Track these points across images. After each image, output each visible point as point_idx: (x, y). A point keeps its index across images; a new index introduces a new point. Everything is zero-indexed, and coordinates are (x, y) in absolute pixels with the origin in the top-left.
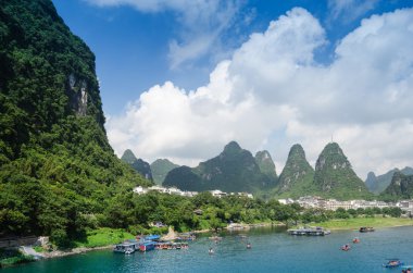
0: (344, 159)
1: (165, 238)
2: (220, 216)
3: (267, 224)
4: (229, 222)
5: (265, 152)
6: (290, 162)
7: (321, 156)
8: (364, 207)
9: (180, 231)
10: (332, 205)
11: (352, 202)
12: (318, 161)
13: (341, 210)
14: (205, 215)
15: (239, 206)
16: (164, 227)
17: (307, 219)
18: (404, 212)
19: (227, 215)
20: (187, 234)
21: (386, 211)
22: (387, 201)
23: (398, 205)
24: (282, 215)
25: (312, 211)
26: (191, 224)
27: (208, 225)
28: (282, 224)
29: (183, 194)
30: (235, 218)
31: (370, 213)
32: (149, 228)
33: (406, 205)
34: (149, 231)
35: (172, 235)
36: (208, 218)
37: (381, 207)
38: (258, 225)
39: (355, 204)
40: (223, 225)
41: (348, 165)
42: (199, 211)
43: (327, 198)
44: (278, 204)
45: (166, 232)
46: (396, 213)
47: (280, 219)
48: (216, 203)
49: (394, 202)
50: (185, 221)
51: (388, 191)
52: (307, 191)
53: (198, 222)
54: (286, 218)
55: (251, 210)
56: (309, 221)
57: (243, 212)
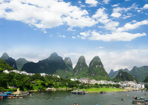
0: (101, 64)
1: (15, 93)
2: (43, 85)
3: (64, 89)
4: (47, 87)
5: (69, 58)
6: (78, 63)
7: (92, 61)
8: (106, 84)
9: (23, 90)
10: (93, 82)
11: (101, 81)
12: (90, 63)
13: (96, 84)
14: (36, 84)
15: (53, 80)
16: (15, 89)
17: (82, 87)
18: (121, 86)
19: (46, 84)
20: (26, 92)
21: (114, 86)
22: (115, 82)
23: (119, 83)
24: (72, 85)
25: (84, 84)
26: (29, 88)
27: (37, 88)
28: (71, 89)
29: (28, 74)
30: (50, 85)
31: (108, 86)
32: (7, 88)
33: (122, 83)
34: (7, 90)
35: (18, 92)
36: (38, 85)
37: (112, 84)
38: (60, 89)
39: (102, 82)
40: (44, 88)
41: (102, 66)
42: (34, 82)
43: (92, 79)
44: (70, 80)
45: (16, 91)
46: (118, 86)
47: (70, 87)
48: (42, 78)
49: (118, 82)
50: (26, 86)
51: (116, 78)
52: (84, 76)
53: (32, 87)
54: (73, 86)
55: (58, 83)
56: (82, 88)
57: (54, 83)
